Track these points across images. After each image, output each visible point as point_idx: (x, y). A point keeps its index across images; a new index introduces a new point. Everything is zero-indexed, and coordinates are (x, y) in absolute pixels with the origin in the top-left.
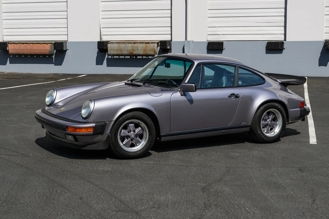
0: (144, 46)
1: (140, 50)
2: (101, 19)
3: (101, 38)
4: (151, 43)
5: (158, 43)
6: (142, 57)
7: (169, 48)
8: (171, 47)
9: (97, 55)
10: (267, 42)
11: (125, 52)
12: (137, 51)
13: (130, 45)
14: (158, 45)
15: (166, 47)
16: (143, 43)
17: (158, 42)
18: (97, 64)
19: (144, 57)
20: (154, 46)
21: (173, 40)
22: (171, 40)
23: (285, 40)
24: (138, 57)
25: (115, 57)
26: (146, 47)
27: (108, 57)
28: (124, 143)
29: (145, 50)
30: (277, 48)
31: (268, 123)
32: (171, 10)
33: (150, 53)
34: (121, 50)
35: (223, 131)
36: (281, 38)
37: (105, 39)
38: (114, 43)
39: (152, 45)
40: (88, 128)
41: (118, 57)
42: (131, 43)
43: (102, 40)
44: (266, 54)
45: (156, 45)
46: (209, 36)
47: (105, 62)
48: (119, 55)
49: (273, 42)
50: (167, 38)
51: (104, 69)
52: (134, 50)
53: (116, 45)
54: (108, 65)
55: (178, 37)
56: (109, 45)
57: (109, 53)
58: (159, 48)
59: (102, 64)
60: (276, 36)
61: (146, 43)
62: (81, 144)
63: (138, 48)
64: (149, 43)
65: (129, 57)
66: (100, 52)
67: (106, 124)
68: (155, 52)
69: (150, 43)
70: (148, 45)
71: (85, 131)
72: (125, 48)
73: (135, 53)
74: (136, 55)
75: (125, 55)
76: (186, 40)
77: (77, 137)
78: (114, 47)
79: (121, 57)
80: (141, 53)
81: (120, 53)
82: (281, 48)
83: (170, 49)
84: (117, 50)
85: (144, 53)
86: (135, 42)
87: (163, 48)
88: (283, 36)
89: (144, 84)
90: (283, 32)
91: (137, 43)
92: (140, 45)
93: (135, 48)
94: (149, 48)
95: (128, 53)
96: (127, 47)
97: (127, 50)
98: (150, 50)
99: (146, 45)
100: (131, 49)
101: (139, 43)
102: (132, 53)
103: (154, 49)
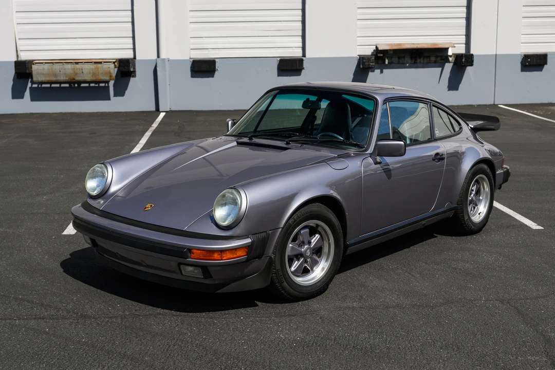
0: (93, 67)
1: (86, 73)
2: (15, 24)
3: (18, 56)
4: (104, 62)
5: (114, 63)
6: (89, 85)
7: (132, 70)
8: (134, 68)
9: (12, 82)
10: (279, 59)
11: (62, 78)
12: (81, 75)
13: (69, 66)
14: (115, 66)
15: (129, 69)
16: (92, 62)
17: (114, 61)
18: (13, 98)
19: (92, 85)
20: (109, 68)
21: (138, 58)
22: (135, 58)
23: (304, 55)
24: (83, 85)
25: (43, 86)
26: (97, 68)
27: (32, 85)
28: (293, 269)
29: (94, 74)
30: (294, 68)
31: (472, 199)
32: (132, 11)
33: (102, 78)
34: (55, 75)
35: (424, 222)
36: (298, 53)
37: (24, 56)
38: (42, 63)
39: (105, 66)
40: (238, 248)
41: (48, 85)
42: (71, 63)
43: (19, 59)
44: (278, 76)
45: (113, 65)
46: (193, 52)
47: (27, 94)
48: (51, 83)
49: (287, 59)
50: (128, 54)
51: (26, 105)
52: (76, 74)
53: (46, 66)
54: (33, 99)
55: (145, 53)
56: (34, 67)
57: (35, 79)
58: (116, 70)
59: (22, 97)
60: (291, 50)
61: (95, 63)
62: (217, 282)
63: (83, 71)
65: (67, 85)
66: (18, 78)
67: (268, 235)
68: (111, 76)
69: (101, 62)
70: (99, 65)
71: (232, 256)
72: (62, 71)
73: (78, 78)
74: (80, 83)
75: (60, 83)
76: (158, 56)
77: (211, 269)
78: (44, 69)
79: (53, 85)
80: (88, 78)
81: (53, 79)
82: (300, 68)
83: (134, 72)
84: (48, 75)
85: (93, 79)
86: (77, 62)
87: (124, 70)
88: (300, 50)
89: (288, 143)
90: (300, 45)
91: (82, 63)
92: (86, 66)
93: (78, 71)
94: (101, 71)
95: (67, 79)
96: (65, 69)
97: (65, 74)
98: (102, 73)
99: (95, 65)
100: (72, 72)
101: (85, 62)
102: (74, 79)
103: (110, 73)
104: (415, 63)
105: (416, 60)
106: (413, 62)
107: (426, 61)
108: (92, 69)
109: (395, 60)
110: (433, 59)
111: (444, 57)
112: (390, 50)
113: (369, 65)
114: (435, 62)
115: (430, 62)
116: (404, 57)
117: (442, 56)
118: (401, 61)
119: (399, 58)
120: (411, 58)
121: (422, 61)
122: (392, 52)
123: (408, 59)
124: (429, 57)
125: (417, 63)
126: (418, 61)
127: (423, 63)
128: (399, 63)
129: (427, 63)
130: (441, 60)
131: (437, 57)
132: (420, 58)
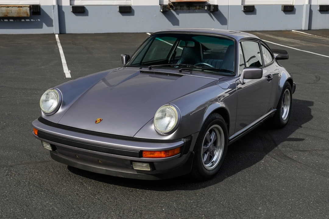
0: (18, 9)
1: (14, 13)
4: (24, 7)
5: (29, 7)
7: (39, 11)
10: (118, 6)
11: (0, 15)
12: (11, 14)
13: (4, 9)
15: (37, 10)
16: (17, 7)
20: (26, 10)
22: (40, 5)
26: (20, 10)
29: (18, 13)
30: (126, 11)
33: (23, 15)
39: (24, 9)
42: (5, 7)
45: (28, 9)
49: (123, 6)
52: (8, 13)
60: (124, 1)
61: (18, 7)
63: (12, 11)
64: (22, 7)
68: (28, 14)
70: (21, 8)
73: (9, 15)
80: (15, 15)
85: (18, 16)
86: (8, 6)
87: (35, 11)
91: (11, 7)
92: (14, 9)
93: (9, 11)
94: (22, 11)
95: (3, 15)
96: (2, 10)
97: (2, 13)
98: (22, 13)
99: (19, 8)
100: (5, 12)
101: (13, 7)
102: (7, 16)
103: (27, 12)
104: (189, 9)
105: (189, 8)
106: (188, 9)
107: (194, 8)
108: (17, 10)
109: (179, 7)
110: (198, 7)
111: (203, 7)
112: (176, 2)
113: (166, 10)
114: (199, 9)
115: (196, 9)
116: (183, 6)
117: (202, 6)
118: (181, 8)
119: (181, 6)
120: (187, 6)
121: (192, 8)
122: (177, 3)
123: (185, 7)
124: (196, 6)
125: (190, 9)
126: (190, 8)
127: (193, 9)
128: (180, 9)
129: (195, 9)
130: (202, 8)
131: (200, 6)
132: (191, 7)
